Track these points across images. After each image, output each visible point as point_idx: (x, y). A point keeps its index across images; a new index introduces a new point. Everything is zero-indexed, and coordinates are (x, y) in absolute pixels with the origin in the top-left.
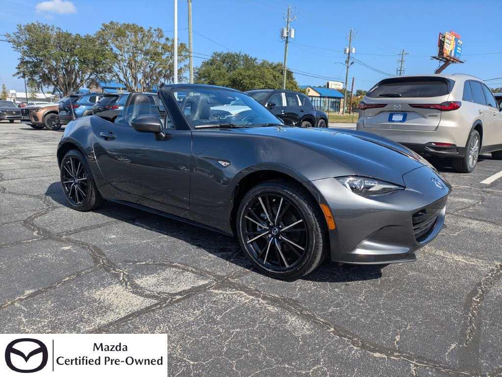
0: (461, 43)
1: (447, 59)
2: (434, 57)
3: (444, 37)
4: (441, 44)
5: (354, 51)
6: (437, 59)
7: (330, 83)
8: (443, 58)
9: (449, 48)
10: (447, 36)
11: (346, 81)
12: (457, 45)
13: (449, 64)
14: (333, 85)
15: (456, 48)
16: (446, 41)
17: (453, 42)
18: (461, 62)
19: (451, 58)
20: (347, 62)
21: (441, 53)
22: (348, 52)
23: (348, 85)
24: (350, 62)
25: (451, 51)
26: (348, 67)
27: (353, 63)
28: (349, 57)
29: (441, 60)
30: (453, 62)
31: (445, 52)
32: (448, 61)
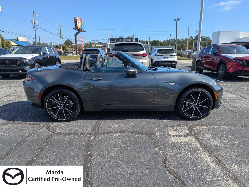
0: (83, 22)
1: (79, 30)
2: (73, 28)
3: (76, 19)
4: (76, 22)
5: (37, 22)
6: (75, 29)
7: (19, 38)
8: (78, 29)
9: (79, 25)
10: (77, 19)
11: (36, 38)
12: (82, 24)
13: (80, 32)
14: (21, 39)
15: (82, 25)
16: (77, 21)
17: (80, 22)
18: (85, 31)
19: (81, 29)
20: (34, 28)
21: (76, 26)
22: (34, 23)
23: (37, 40)
24: (36, 28)
25: (80, 26)
26: (35, 31)
27: (38, 28)
28: (35, 25)
29: (76, 30)
30: (81, 31)
31: (78, 26)
32: (79, 31)
